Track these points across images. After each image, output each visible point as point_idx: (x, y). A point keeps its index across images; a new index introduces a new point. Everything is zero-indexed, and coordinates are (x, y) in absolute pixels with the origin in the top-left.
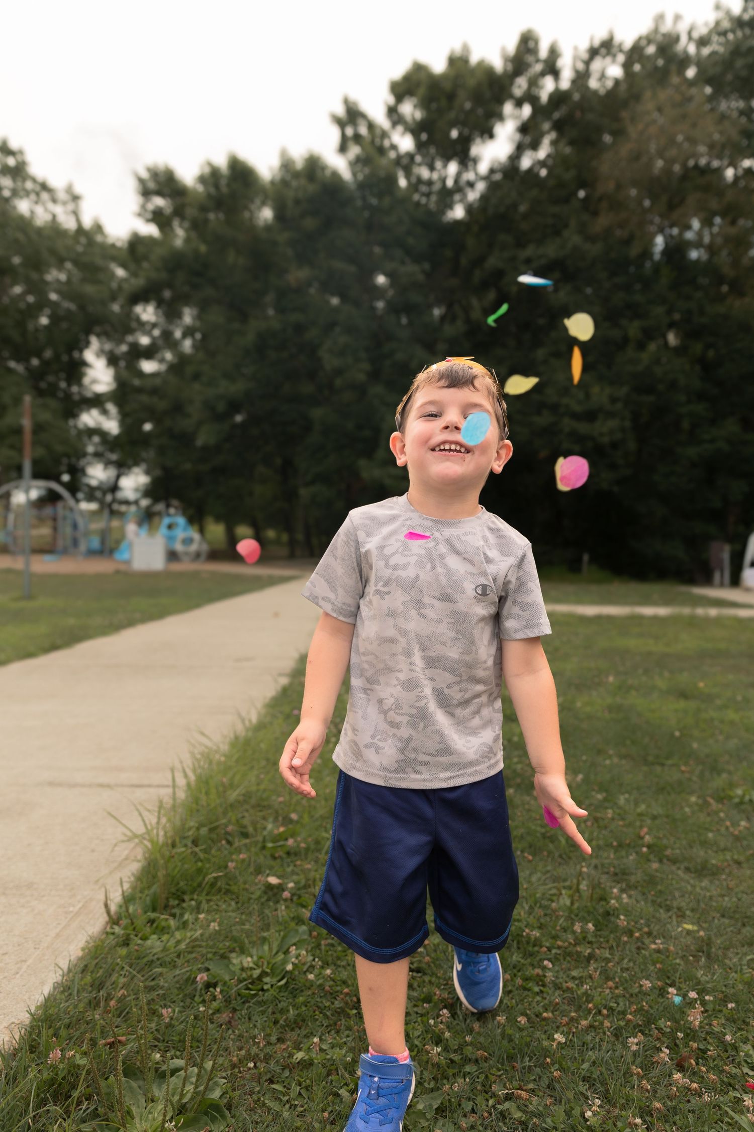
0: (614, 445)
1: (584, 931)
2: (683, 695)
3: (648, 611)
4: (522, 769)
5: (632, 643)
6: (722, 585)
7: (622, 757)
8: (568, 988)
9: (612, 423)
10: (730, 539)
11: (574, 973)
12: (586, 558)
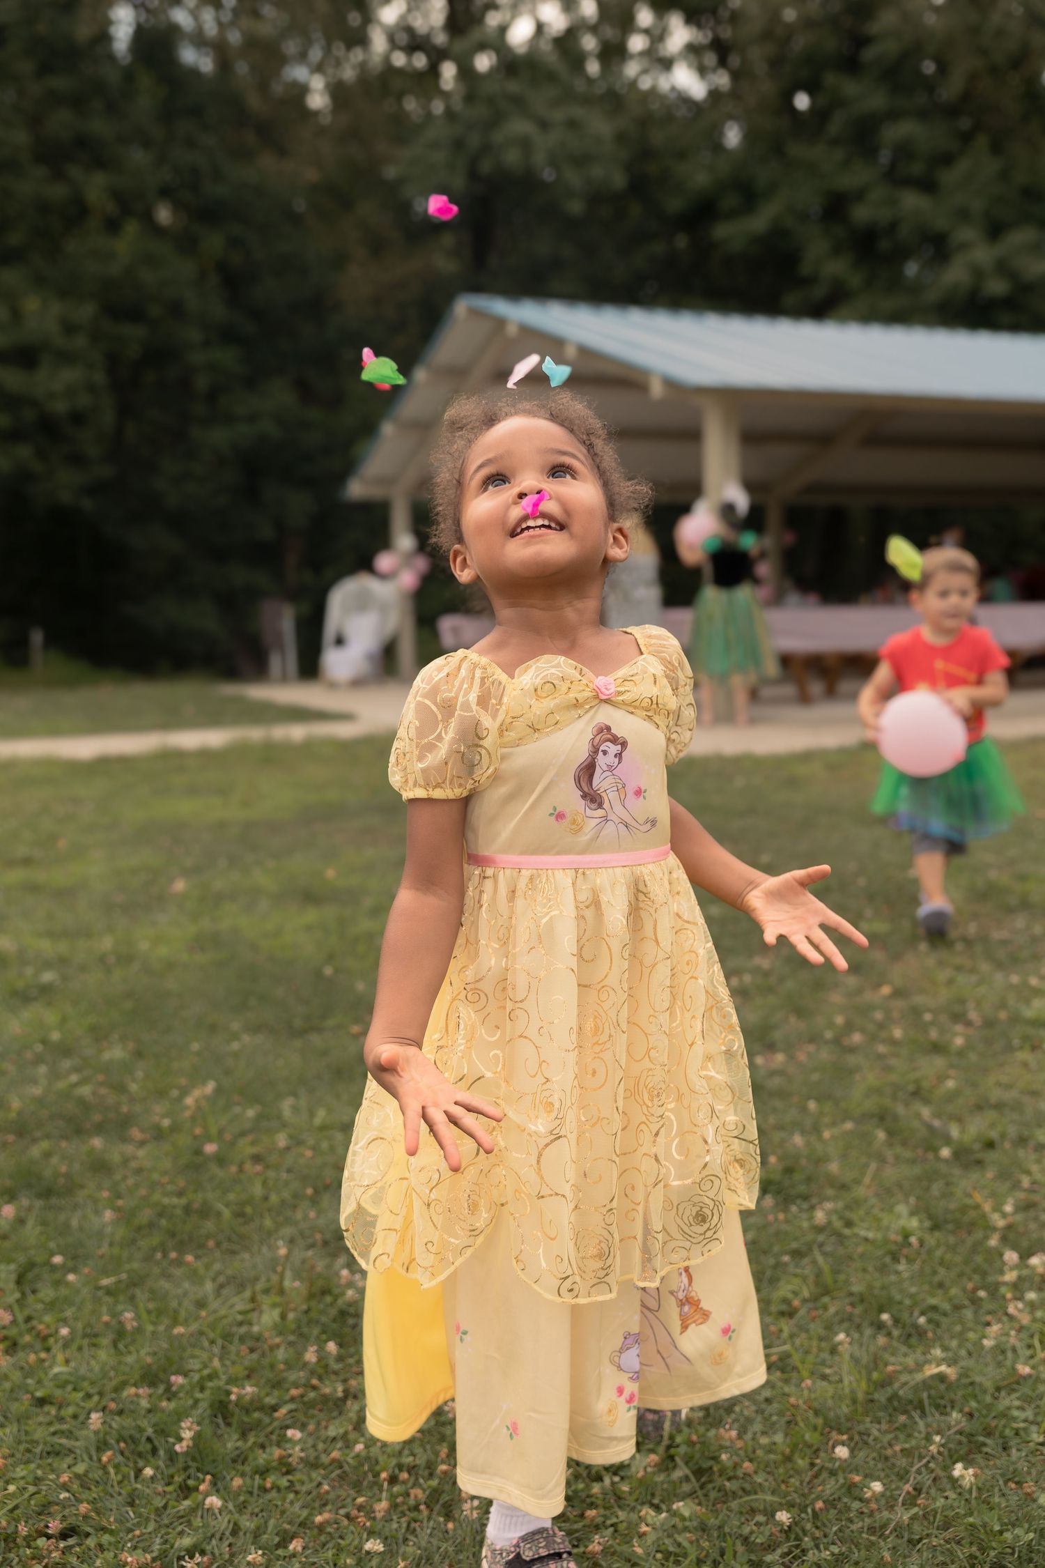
0: (78, 418)
1: (322, 1357)
2: (310, 897)
3: (190, 740)
4: (94, 1093)
5: (186, 808)
6: (284, 679)
7: (255, 1029)
8: (334, 1461)
9: (69, 376)
10: (293, 596)
11: (332, 1431)
12: (37, 637)
